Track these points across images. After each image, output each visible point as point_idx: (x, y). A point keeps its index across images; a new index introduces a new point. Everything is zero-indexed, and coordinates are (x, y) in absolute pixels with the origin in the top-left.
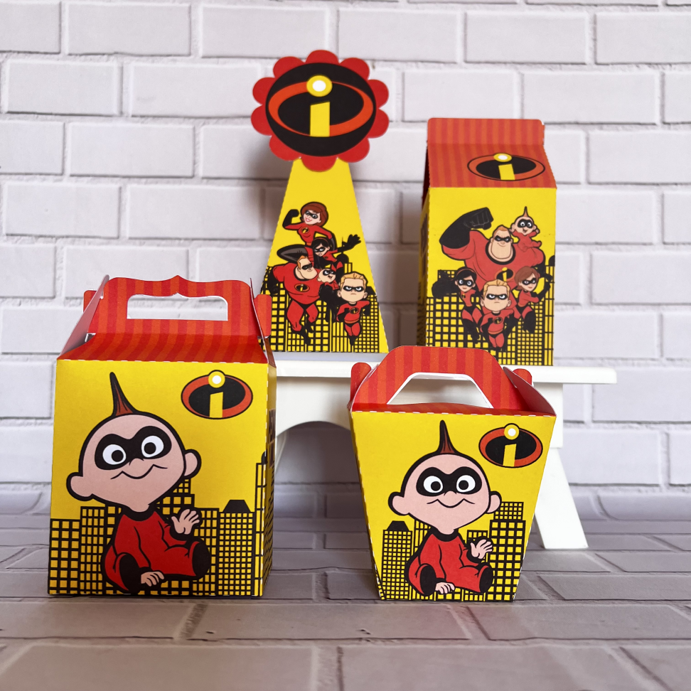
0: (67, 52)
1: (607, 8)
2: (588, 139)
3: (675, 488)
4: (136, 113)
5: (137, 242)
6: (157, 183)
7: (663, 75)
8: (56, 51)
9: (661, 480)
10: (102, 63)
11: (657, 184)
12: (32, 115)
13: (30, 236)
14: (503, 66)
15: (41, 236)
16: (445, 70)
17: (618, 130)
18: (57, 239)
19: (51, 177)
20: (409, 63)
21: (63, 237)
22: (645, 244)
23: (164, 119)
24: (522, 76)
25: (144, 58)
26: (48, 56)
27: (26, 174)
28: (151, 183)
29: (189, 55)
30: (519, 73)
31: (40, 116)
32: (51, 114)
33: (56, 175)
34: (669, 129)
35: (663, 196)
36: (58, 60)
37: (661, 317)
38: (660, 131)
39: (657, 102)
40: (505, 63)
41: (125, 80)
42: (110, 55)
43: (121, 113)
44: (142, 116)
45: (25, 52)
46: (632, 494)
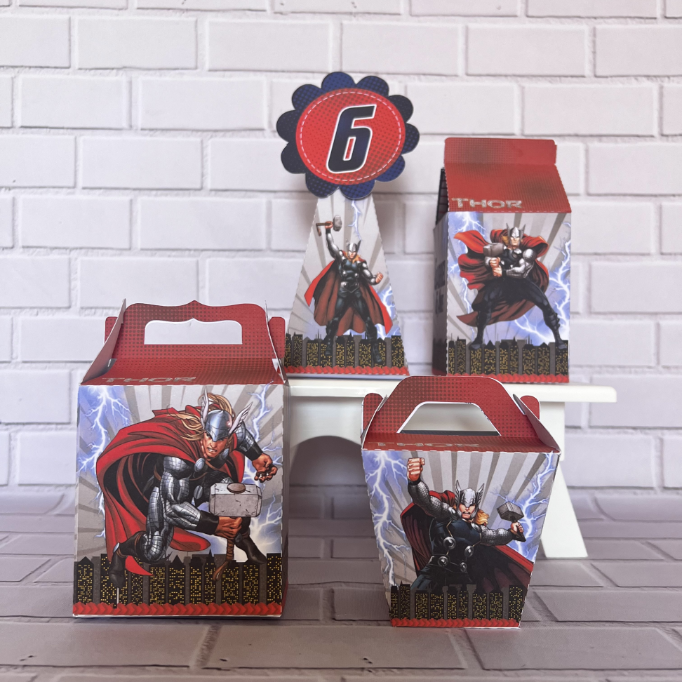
0: (77, 67)
1: (607, 20)
2: (587, 151)
3: (669, 492)
4: (145, 127)
5: (149, 252)
6: (166, 195)
7: (661, 88)
8: (67, 65)
9: (655, 484)
10: (112, 77)
11: (655, 196)
12: (45, 130)
13: (45, 247)
14: (503, 78)
15: (56, 248)
16: (448, 83)
17: (616, 142)
18: (70, 251)
19: (64, 190)
20: (412, 76)
21: (77, 249)
22: (643, 255)
23: (172, 132)
24: (523, 88)
25: (151, 72)
26: (58, 70)
27: (40, 187)
28: (161, 195)
29: (196, 68)
30: (520, 86)
31: (52, 131)
32: (63, 128)
33: (69, 188)
34: (667, 141)
35: (660, 208)
36: (68, 74)
37: (658, 326)
38: (659, 143)
39: (656, 115)
40: (506, 76)
41: (134, 94)
42: (118, 69)
43: (131, 126)
44: (151, 130)
45: (36, 67)
46: (628, 496)
